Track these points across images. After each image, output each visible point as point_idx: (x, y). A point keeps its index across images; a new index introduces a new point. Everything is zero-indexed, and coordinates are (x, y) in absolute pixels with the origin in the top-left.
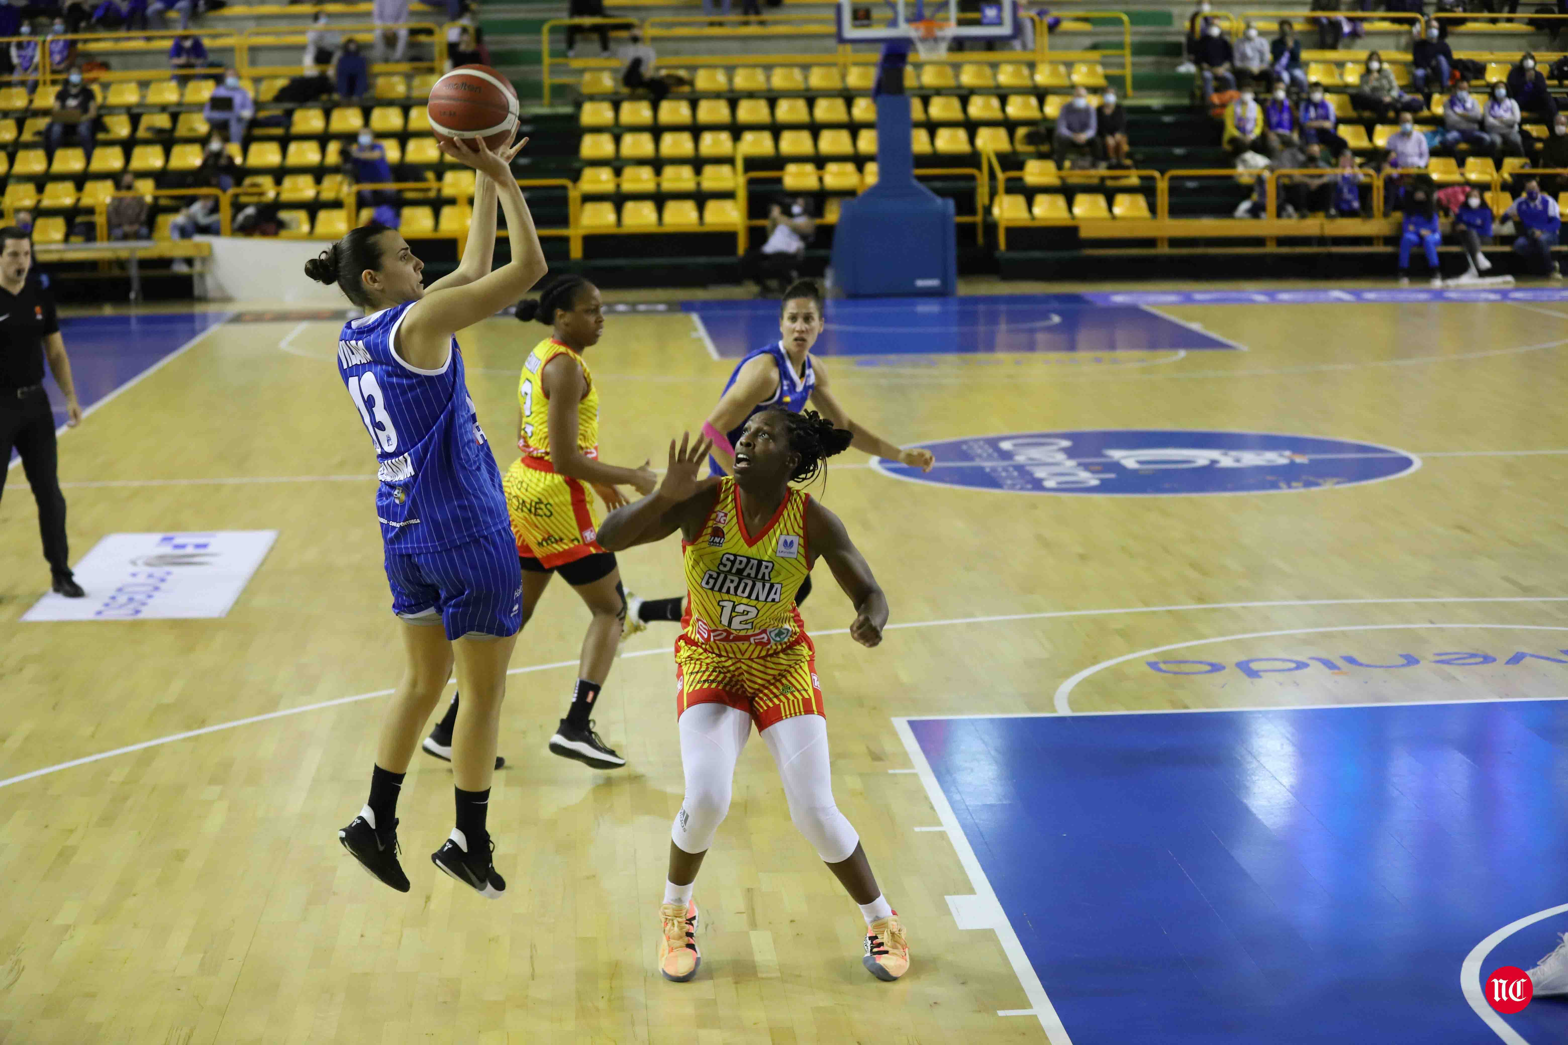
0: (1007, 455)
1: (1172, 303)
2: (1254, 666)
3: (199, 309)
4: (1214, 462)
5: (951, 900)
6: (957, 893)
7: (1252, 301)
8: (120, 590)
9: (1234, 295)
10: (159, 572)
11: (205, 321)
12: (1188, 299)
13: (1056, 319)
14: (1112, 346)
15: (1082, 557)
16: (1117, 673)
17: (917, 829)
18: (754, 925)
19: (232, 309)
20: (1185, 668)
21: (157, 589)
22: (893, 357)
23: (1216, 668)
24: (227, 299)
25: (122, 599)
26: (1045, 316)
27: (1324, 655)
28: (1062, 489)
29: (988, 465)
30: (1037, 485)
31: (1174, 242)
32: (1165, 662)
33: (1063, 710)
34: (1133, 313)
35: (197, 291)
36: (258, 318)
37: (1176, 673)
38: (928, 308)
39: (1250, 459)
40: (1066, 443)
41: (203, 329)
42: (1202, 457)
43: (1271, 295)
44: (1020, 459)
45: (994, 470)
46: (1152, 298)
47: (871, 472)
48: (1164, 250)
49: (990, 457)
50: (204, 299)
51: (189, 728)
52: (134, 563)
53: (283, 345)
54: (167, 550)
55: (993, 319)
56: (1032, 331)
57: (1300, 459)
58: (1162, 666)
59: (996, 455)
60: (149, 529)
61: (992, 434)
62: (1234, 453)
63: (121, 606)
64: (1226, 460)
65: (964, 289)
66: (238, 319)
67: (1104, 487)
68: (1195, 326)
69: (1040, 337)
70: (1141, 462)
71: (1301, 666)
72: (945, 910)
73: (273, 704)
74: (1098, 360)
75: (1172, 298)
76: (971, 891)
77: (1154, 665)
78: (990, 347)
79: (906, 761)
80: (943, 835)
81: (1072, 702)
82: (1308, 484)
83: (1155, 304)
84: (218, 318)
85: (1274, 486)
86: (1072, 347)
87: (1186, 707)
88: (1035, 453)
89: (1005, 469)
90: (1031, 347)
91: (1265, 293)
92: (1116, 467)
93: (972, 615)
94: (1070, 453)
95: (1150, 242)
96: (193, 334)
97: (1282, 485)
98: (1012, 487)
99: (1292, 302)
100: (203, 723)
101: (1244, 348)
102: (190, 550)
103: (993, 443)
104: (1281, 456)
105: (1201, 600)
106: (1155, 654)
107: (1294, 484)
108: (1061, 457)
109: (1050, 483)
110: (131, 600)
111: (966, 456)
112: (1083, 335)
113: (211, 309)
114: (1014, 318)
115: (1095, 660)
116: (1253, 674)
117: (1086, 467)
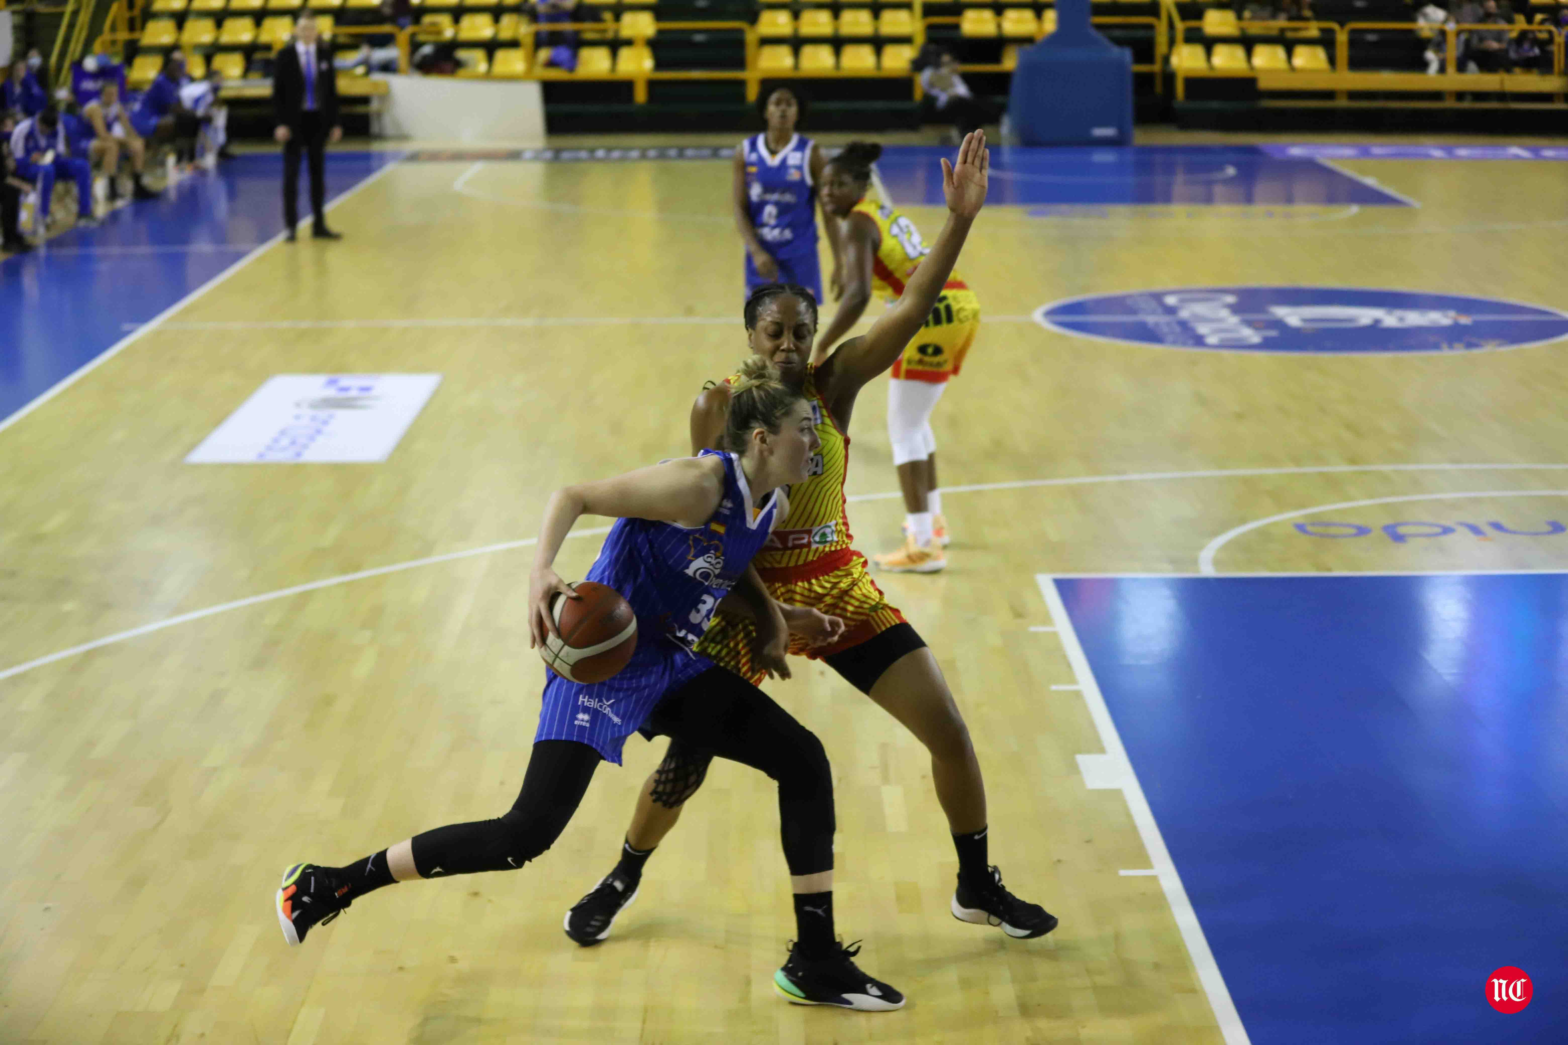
0: (1171, 311)
1: (1349, 158)
2: (1402, 530)
3: (376, 147)
4: (1377, 322)
5: (1080, 759)
6: (1089, 752)
7: (1428, 156)
8: (283, 433)
9: (1411, 150)
10: (323, 414)
11: (382, 159)
12: (1365, 153)
13: (1231, 171)
14: (1289, 200)
15: (1239, 416)
16: (1264, 534)
17: (1054, 688)
18: (886, 779)
19: (408, 147)
20: (1333, 530)
21: (319, 432)
22: (1064, 207)
23: (1362, 531)
24: (403, 137)
25: (285, 442)
26: (1220, 167)
27: (1471, 521)
28: (1224, 345)
29: (1151, 320)
30: (1199, 341)
31: (1353, 95)
32: (1313, 524)
33: (1207, 570)
34: (1310, 167)
35: (375, 128)
36: (434, 157)
37: (1322, 535)
38: (1104, 157)
39: (1414, 318)
40: (1231, 299)
41: (380, 167)
42: (1365, 316)
43: (1449, 150)
44: (1184, 314)
45: (1157, 324)
46: (1330, 151)
47: (1034, 325)
48: (1342, 103)
49: (1153, 312)
50: (380, 137)
51: (344, 571)
52: (298, 405)
53: (459, 185)
54: (331, 392)
55: (1169, 170)
56: (1209, 183)
57: (1465, 320)
58: (1309, 528)
59: (1160, 310)
60: (314, 370)
61: (1157, 287)
62: (1399, 313)
63: (284, 449)
64: (1390, 319)
65: (1142, 137)
66: (414, 157)
67: (1267, 345)
68: (1370, 181)
69: (1218, 190)
70: (1305, 320)
71: (1447, 530)
72: (1074, 769)
73: (427, 549)
74: (1270, 215)
75: (1348, 152)
76: (1102, 750)
77: (1301, 528)
78: (1167, 198)
79: (1047, 619)
80: (1078, 695)
81: (1217, 563)
82: (1470, 345)
83: (1332, 158)
84: (396, 156)
85: (1436, 346)
86: (1249, 199)
87: (1329, 570)
88: (1200, 309)
89: (1168, 324)
90: (1208, 199)
91: (1442, 148)
92: (1279, 324)
93: (1124, 472)
94: (1235, 309)
95: (1329, 95)
96: (368, 171)
97: (1445, 346)
98: (1174, 343)
99: (1469, 158)
100: (357, 568)
101: (1416, 204)
102: (353, 393)
103: (1158, 297)
104: (1446, 317)
105: (1353, 461)
106: (1306, 516)
107: (1456, 345)
108: (1224, 313)
109: (1212, 340)
110: (293, 443)
111: (1133, 311)
112: (1261, 188)
113: (387, 147)
114: (1192, 169)
115: (1243, 521)
116: (1399, 538)
117: (1249, 324)
